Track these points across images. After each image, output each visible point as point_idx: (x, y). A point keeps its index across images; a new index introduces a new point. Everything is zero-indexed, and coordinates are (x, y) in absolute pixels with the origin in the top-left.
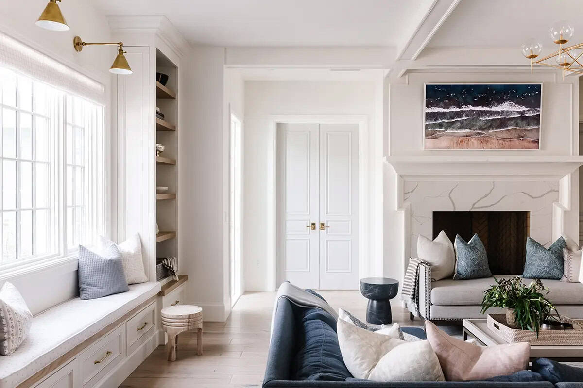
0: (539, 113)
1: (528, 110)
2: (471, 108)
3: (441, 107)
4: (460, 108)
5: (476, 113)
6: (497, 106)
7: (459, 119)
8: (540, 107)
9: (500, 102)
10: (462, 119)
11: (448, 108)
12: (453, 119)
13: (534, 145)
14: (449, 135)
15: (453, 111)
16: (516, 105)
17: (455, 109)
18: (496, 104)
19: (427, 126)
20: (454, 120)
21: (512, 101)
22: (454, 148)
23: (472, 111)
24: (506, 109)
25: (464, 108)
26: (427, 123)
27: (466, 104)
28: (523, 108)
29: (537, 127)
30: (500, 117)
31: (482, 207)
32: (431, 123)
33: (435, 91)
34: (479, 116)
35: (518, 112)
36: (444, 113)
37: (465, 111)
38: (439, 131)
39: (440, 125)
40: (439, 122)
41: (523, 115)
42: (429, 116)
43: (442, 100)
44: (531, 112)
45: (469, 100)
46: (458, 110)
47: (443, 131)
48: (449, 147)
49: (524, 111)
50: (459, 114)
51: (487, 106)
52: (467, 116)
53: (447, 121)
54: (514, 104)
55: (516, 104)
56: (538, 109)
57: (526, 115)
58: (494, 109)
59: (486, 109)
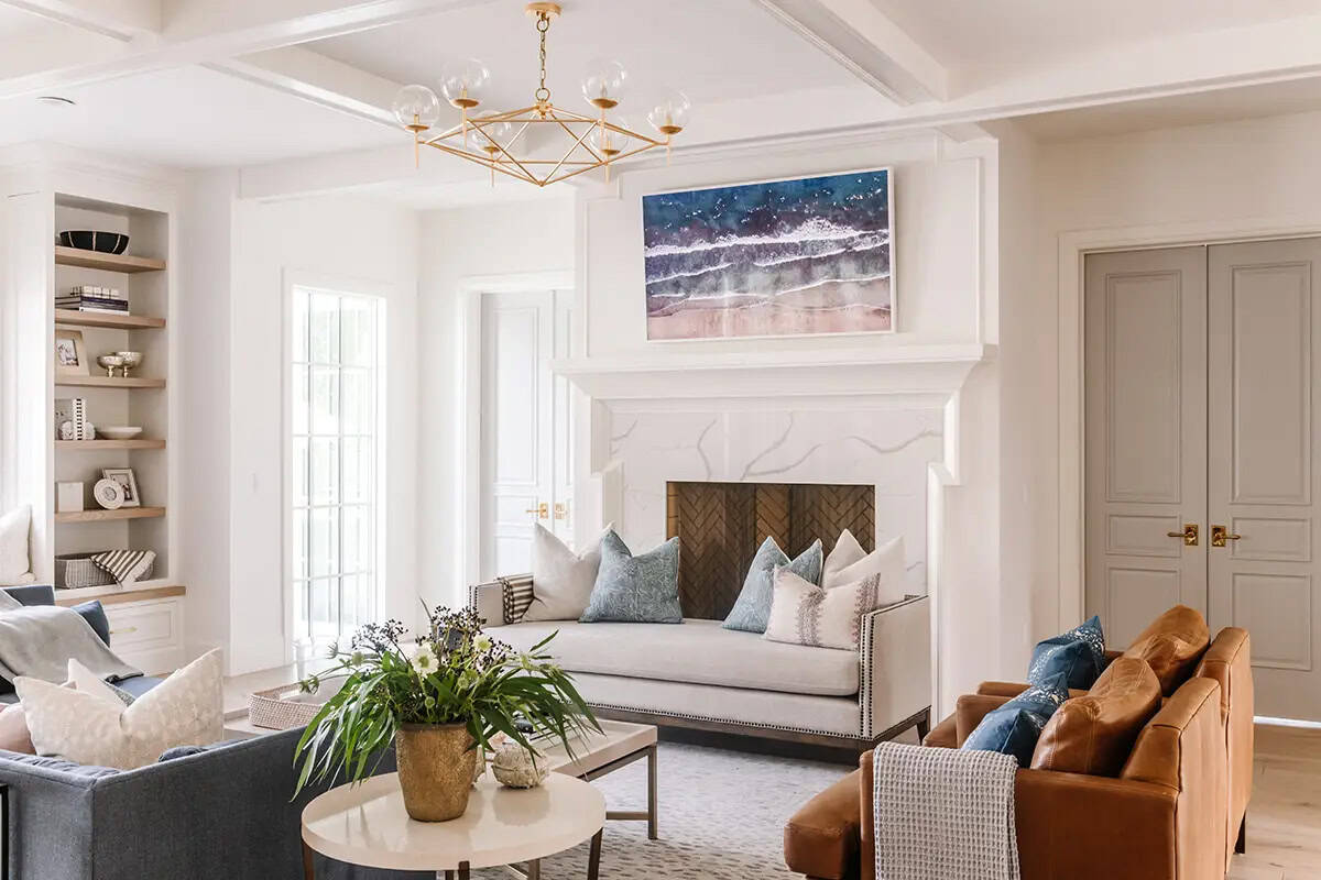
0: (886, 242)
1: (862, 236)
2: (735, 240)
5: (747, 252)
6: (790, 232)
7: (711, 269)
8: (887, 227)
9: (797, 220)
10: (718, 267)
11: (688, 245)
12: (700, 269)
13: (879, 320)
14: (695, 307)
15: (698, 252)
16: (832, 227)
17: (702, 246)
18: (788, 227)
19: (650, 290)
20: (702, 272)
21: (823, 216)
22: (705, 337)
23: (739, 247)
24: (810, 238)
25: (722, 243)
26: (650, 282)
27: (725, 231)
28: (850, 232)
29: (883, 276)
30: (798, 258)
31: (768, 473)
32: (658, 280)
33: (661, 207)
34: (754, 258)
35: (837, 241)
36: (682, 258)
37: (724, 249)
38: (675, 299)
39: (676, 285)
40: (672, 277)
41: (850, 248)
42: (652, 266)
43: (676, 227)
44: (869, 239)
45: (731, 222)
46: (710, 247)
47: (681, 298)
48: (695, 335)
49: (852, 239)
50: (711, 257)
51: (769, 232)
52: (729, 261)
53: (688, 275)
54: (827, 223)
55: (832, 222)
56: (885, 231)
57: (858, 249)
58: (785, 238)
59: (767, 240)
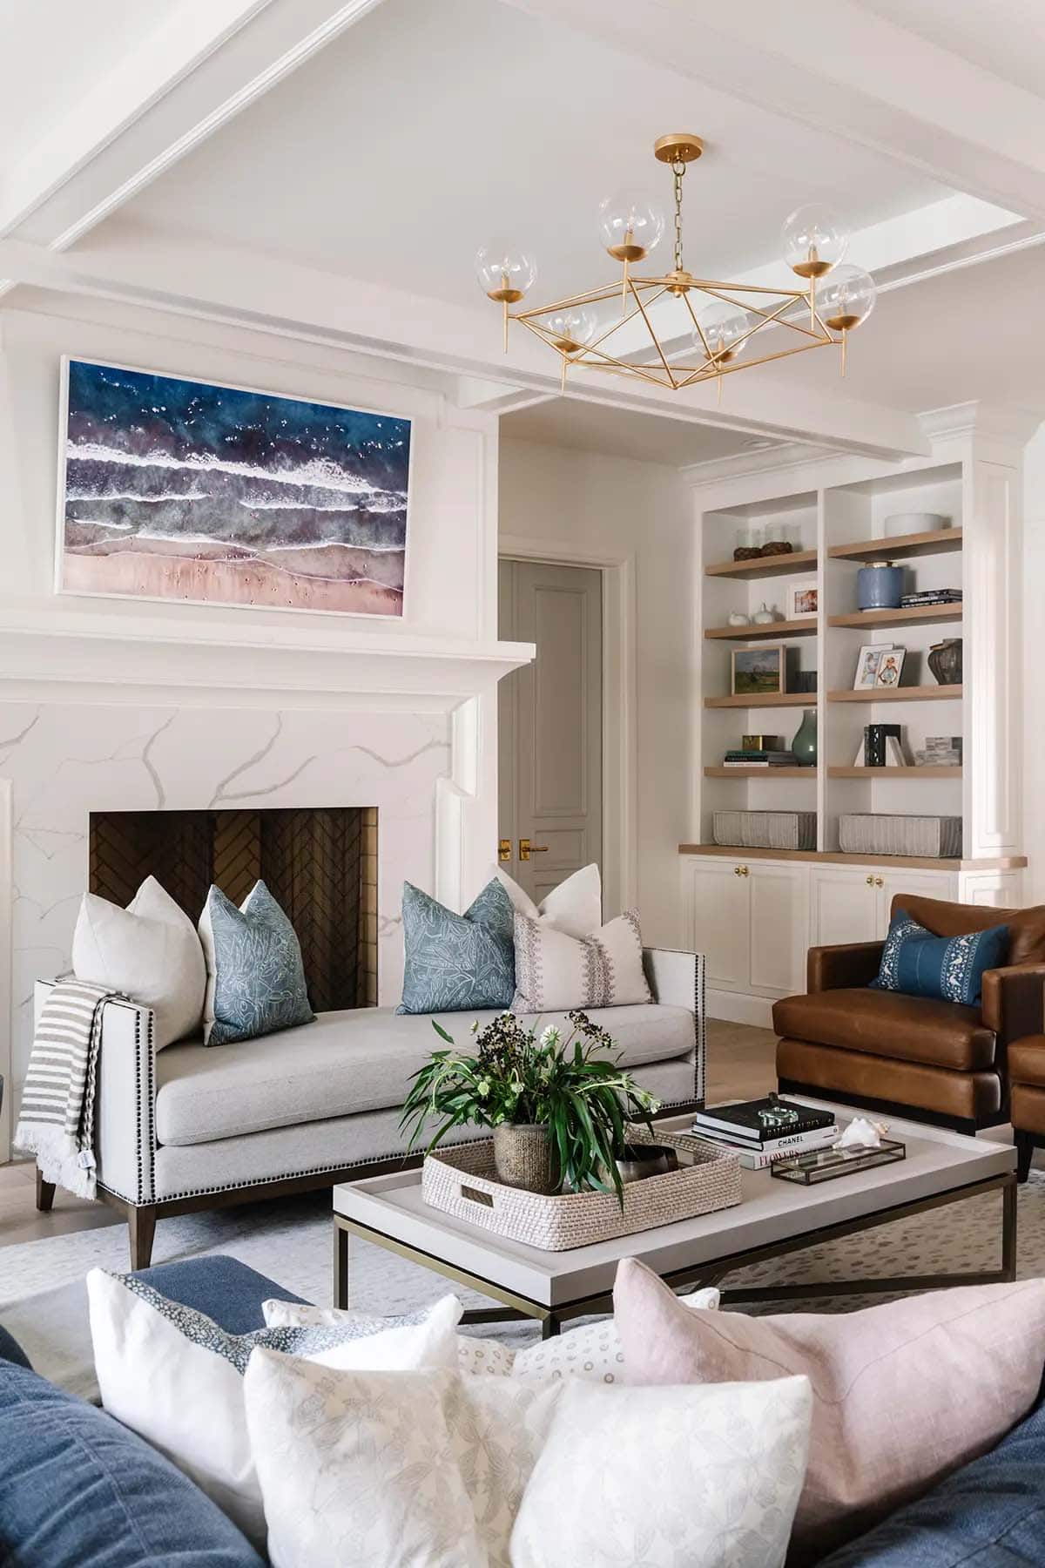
0: (403, 507)
1: (377, 495)
2: (214, 463)
3: (120, 446)
4: (181, 459)
5: (230, 484)
6: (291, 469)
7: (177, 497)
8: (406, 490)
9: (302, 455)
10: (187, 497)
11: (143, 454)
12: (158, 492)
13: (390, 603)
14: (145, 548)
15: (158, 468)
16: (345, 475)
17: (163, 460)
18: (289, 462)
19: (72, 510)
20: (162, 498)
21: (335, 459)
22: (160, 595)
23: (219, 474)
24: (316, 483)
25: (195, 463)
26: (72, 499)
27: (201, 448)
28: (363, 487)
29: (397, 549)
30: (299, 506)
31: (244, 795)
32: (85, 498)
33: (100, 387)
34: (240, 495)
35: (349, 495)
36: (129, 471)
37: (197, 472)
38: (114, 533)
39: (118, 511)
40: (111, 498)
41: (363, 507)
42: (80, 474)
43: (124, 423)
44: (385, 500)
45: (210, 435)
46: (176, 464)
47: (125, 533)
48: (142, 590)
49: (366, 496)
50: (177, 480)
51: (263, 463)
52: (203, 489)
53: (140, 499)
54: (339, 469)
55: (345, 469)
56: (402, 494)
57: (372, 509)
58: (283, 476)
59: (259, 472)
